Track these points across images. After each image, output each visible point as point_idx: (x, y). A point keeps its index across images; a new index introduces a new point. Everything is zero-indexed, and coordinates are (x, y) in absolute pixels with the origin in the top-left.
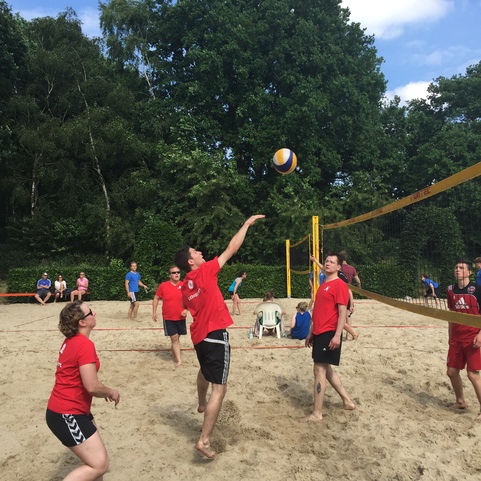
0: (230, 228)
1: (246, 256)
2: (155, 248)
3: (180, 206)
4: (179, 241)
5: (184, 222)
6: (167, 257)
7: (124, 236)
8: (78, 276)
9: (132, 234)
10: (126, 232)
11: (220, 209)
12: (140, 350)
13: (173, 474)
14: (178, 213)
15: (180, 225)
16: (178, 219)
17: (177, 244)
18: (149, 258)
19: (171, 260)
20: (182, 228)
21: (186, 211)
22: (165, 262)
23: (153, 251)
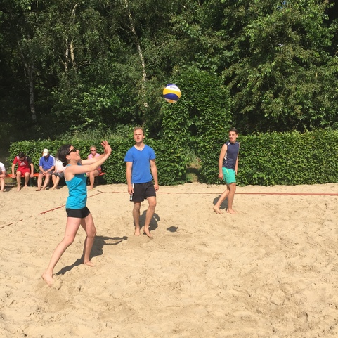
0: (297, 82)
1: (318, 121)
4: (224, 98)
5: (234, 75)
6: (207, 122)
11: (288, 51)
16: (225, 73)
17: (221, 102)
18: (182, 124)
19: (213, 126)
20: (230, 85)
21: (236, 61)
22: (205, 129)
23: (186, 114)
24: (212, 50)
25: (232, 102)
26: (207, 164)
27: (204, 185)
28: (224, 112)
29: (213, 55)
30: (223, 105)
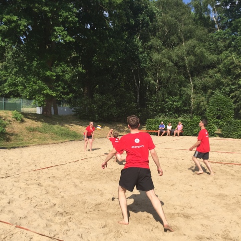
2: (218, 110)
3: (233, 87)
4: (231, 106)
5: (235, 96)
6: (224, 115)
7: (202, 104)
8: (178, 123)
9: (205, 103)
10: (202, 102)
12: (212, 162)
13: (237, 226)
14: (232, 91)
15: (232, 98)
16: (232, 95)
17: (230, 108)
18: (214, 115)
19: (227, 116)
20: (234, 100)
21: (236, 90)
22: (223, 117)
23: (216, 112)
24: (226, 85)
25: (234, 106)
26: (224, 130)
27: (222, 138)
28: (231, 111)
29: (227, 86)
30: (231, 109)
